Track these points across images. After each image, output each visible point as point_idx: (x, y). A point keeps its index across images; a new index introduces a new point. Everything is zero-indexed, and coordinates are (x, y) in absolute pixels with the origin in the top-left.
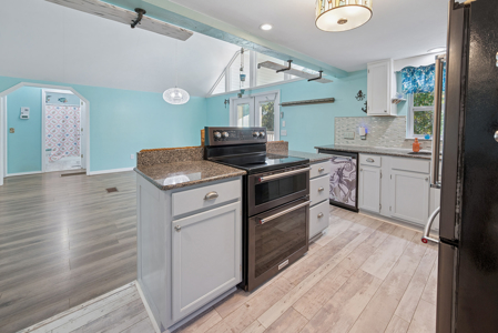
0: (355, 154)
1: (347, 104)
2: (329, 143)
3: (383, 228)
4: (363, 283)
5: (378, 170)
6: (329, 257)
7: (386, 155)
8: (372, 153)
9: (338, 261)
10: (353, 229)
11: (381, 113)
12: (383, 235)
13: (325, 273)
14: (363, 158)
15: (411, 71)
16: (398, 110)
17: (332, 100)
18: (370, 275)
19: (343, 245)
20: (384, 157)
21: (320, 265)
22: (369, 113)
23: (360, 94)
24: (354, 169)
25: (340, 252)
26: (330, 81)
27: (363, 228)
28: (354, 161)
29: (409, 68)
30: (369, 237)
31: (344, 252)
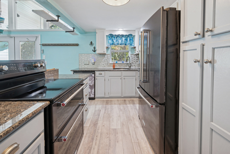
0: (93, 72)
1: (85, 47)
2: (76, 68)
3: (107, 103)
4: (115, 136)
5: (103, 78)
6: (95, 131)
7: (106, 70)
8: (101, 71)
9: (100, 131)
10: (97, 109)
11: (102, 52)
12: (109, 106)
13: (98, 143)
14: (97, 73)
15: (111, 36)
16: (107, 51)
17: (77, 45)
18: (115, 129)
19: (97, 120)
20: (106, 72)
21: (93, 139)
22: (97, 52)
23: (91, 43)
24: (93, 79)
25: (98, 125)
26: (77, 34)
27: (101, 106)
28: (93, 75)
29: (111, 35)
30: (105, 110)
31: (100, 123)
